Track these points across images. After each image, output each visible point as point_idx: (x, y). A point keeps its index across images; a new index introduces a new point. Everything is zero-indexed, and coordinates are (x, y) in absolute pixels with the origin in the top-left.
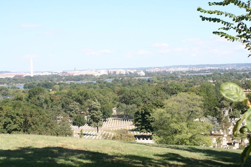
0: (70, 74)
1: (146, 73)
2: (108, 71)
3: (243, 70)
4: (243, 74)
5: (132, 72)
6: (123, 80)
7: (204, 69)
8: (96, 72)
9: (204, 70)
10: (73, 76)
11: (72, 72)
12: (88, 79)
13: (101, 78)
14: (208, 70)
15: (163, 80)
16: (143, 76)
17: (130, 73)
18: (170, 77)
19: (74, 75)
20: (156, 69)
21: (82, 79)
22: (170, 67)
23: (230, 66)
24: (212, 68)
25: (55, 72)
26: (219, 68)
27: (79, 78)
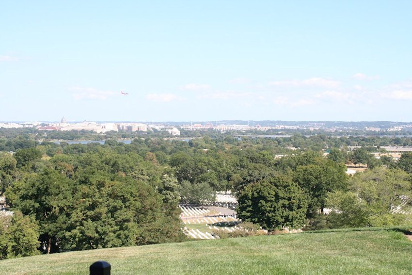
0: (55, 128)
1: (181, 130)
2: (118, 126)
3: (336, 133)
4: (340, 139)
5: (158, 128)
6: (150, 141)
7: (274, 128)
8: (97, 126)
9: (275, 130)
10: (59, 131)
11: (58, 125)
12: (86, 137)
13: (108, 136)
14: (282, 130)
15: (214, 143)
16: (177, 136)
17: (155, 130)
18: (225, 139)
19: (62, 130)
20: (196, 125)
21: (77, 138)
22: (220, 123)
23: (314, 125)
24: (286, 127)
25: (28, 123)
26: (298, 127)
27: (73, 135)
